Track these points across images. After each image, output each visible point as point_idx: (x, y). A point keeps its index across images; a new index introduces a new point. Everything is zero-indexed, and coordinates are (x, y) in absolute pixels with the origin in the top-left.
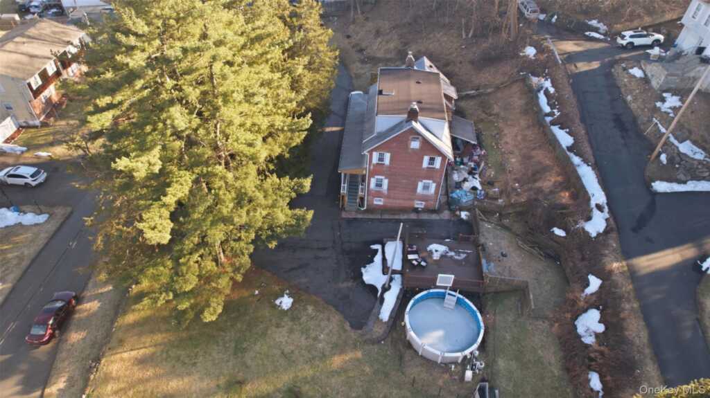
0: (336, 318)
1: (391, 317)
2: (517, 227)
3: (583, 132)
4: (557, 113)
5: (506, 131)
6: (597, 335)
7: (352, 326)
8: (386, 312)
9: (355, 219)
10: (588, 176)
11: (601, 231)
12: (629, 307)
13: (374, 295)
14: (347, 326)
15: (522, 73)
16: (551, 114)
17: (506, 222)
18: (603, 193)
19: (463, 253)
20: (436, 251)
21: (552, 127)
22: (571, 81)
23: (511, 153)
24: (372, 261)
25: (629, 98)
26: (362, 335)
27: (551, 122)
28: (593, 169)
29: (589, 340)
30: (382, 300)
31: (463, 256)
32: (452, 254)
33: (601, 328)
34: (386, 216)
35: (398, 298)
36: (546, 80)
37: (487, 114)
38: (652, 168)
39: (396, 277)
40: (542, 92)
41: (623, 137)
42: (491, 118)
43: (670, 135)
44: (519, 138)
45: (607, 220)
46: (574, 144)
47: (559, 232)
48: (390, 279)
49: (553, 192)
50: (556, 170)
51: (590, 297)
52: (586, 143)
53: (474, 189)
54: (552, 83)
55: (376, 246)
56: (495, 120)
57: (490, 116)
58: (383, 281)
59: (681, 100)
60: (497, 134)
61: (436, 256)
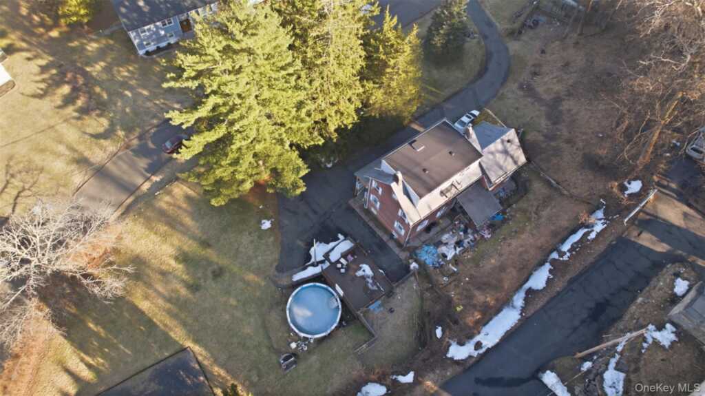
0: (276, 256)
1: (297, 281)
2: (428, 304)
3: (558, 289)
4: (565, 258)
5: (523, 236)
7: (277, 267)
8: (299, 276)
9: (354, 209)
11: (455, 358)
13: (306, 260)
14: (275, 264)
15: (601, 200)
16: (562, 254)
17: (427, 295)
18: (497, 340)
19: (378, 287)
20: (364, 271)
21: (548, 264)
22: (614, 243)
23: (500, 255)
24: (328, 243)
25: (640, 300)
26: (276, 276)
27: (554, 259)
28: (519, 320)
30: (305, 268)
31: (375, 288)
32: (370, 281)
34: (371, 224)
35: (313, 276)
36: (603, 224)
37: (537, 209)
38: (566, 362)
39: (327, 264)
40: (586, 230)
41: (583, 322)
42: (534, 215)
43: (617, 357)
44: (521, 249)
45: (470, 357)
46: (538, 290)
47: (439, 332)
48: (322, 262)
49: (474, 306)
50: (501, 295)
51: (395, 381)
52: (546, 299)
53: (444, 256)
54: (603, 231)
55: (341, 237)
56: (533, 220)
57: (536, 213)
58: (318, 260)
59: (673, 343)
60: (516, 232)
61: (359, 273)
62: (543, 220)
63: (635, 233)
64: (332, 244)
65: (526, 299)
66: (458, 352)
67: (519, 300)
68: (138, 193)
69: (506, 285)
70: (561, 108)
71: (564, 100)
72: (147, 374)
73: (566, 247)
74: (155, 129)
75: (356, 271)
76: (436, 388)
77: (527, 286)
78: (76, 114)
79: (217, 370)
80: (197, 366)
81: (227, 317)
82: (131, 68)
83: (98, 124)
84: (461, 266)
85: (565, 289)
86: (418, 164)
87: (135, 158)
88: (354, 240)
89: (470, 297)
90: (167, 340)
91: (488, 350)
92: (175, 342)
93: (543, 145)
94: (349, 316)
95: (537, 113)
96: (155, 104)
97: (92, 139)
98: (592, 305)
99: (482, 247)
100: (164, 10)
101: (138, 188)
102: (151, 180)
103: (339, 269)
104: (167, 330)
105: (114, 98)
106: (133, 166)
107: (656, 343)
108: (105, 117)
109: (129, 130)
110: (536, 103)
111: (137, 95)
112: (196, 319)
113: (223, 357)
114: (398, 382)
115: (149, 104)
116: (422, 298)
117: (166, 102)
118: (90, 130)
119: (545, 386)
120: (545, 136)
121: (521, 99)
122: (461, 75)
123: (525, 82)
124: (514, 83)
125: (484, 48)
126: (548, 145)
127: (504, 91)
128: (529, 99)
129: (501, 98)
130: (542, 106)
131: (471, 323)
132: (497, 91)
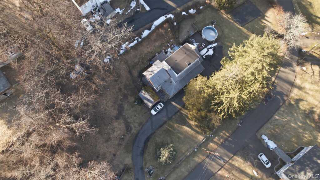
2: (177, 34)
3: (142, 28)
4: (137, 38)
5: (146, 52)
6: (193, 9)
8: (215, 44)
10: (157, 23)
12: (186, 5)
13: (214, 49)
14: (223, 48)
15: (118, 58)
16: (137, 40)
17: (177, 37)
18: (161, 18)
21: (142, 37)
23: (154, 46)
24: (208, 55)
26: (222, 45)
27: (140, 39)
28: (154, 22)
29: (195, 11)
30: (214, 47)
31: (193, 40)
32: (194, 42)
33: (192, 9)
35: (211, 44)
36: (122, 47)
37: (138, 63)
38: (143, 12)
39: (208, 47)
40: (128, 46)
41: (137, 19)
42: (140, 60)
43: (131, 9)
44: (148, 46)
45: (168, 15)
46: (147, 29)
47: (175, 24)
49: (165, 29)
50: (157, 31)
52: (146, 26)
53: (171, 49)
54: (123, 44)
55: (204, 57)
56: (141, 58)
58: (210, 49)
59: (117, 8)
60: (148, 54)
61: (198, 44)
62: (138, 57)
64: (207, 54)
65: (151, 27)
66: (171, 16)
67: (153, 27)
68: (275, 77)
70: (117, 112)
71: (115, 117)
72: (249, 20)
73: (136, 42)
74: (280, 105)
76: (177, 9)
77: (150, 31)
78: (315, 110)
79: (232, 21)
80: (237, 23)
81: (233, 34)
82: (306, 139)
83: (303, 106)
84: (167, 45)
85: (140, 28)
86: (188, 55)
87: (282, 91)
89: (166, 32)
90: (247, 28)
91: (163, 16)
92: (245, 28)
94: (199, 33)
95: (127, 112)
96: (286, 119)
97: (302, 98)
99: (159, 51)
100: (306, 161)
101: (276, 79)
103: (204, 44)
104: (248, 32)
105: (304, 121)
106: (282, 88)
107: (121, 10)
108: (303, 110)
109: (290, 104)
111: (296, 123)
112: (241, 34)
113: (231, 24)
114: (186, 13)
115: (289, 118)
116: (179, 36)
117: (282, 120)
118: (305, 103)
119: (149, 7)
120: (127, 98)
121: (132, 121)
122: (157, 139)
123: (128, 133)
124: (133, 133)
125: (144, 159)
126: (128, 92)
127: (138, 128)
128: (129, 121)
129: (140, 124)
130: (125, 116)
131: (167, 24)
132: (141, 129)
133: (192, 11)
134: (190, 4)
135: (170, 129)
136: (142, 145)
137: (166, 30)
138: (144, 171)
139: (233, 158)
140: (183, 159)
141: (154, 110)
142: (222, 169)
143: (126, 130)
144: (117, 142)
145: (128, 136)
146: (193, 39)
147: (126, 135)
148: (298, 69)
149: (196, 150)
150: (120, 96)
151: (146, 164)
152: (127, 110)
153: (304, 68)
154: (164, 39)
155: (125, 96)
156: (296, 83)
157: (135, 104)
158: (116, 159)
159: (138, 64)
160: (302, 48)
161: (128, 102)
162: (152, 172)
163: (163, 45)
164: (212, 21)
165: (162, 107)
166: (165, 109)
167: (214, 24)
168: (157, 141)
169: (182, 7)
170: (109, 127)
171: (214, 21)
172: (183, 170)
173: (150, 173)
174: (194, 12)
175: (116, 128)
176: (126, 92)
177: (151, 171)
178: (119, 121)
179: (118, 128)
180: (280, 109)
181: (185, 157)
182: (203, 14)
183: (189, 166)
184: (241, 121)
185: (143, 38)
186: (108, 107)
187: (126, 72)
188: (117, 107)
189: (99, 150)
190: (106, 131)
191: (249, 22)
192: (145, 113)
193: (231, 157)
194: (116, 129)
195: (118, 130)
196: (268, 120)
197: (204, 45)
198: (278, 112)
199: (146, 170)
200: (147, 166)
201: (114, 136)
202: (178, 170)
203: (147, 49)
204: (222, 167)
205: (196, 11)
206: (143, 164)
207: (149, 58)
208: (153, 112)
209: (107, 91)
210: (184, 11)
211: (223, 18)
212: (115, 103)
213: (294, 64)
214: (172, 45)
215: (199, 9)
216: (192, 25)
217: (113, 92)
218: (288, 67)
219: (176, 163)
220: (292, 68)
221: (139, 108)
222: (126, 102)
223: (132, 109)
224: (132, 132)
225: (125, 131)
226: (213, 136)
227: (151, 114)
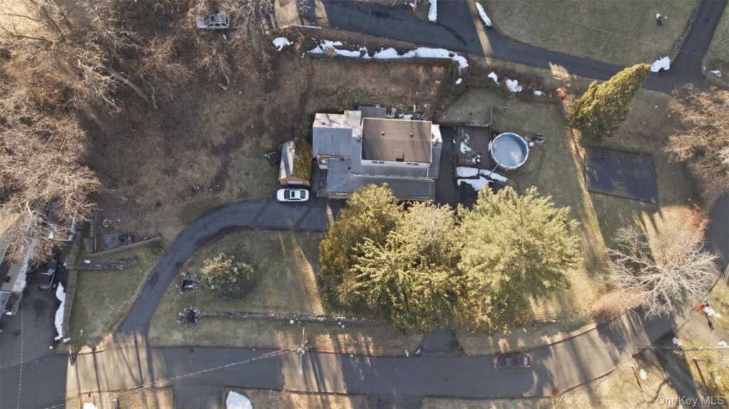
1: (505, 176)
2: (447, 101)
3: (388, 40)
4: (365, 49)
5: (362, 86)
6: (519, 84)
8: (502, 179)
10: (424, 52)
11: (467, 61)
12: (509, 65)
15: (303, 57)
16: (363, 53)
17: (443, 107)
18: (440, 49)
20: (465, 149)
21: (375, 56)
22: (337, 28)
23: (385, 89)
24: (470, 185)
27: (370, 55)
28: (420, 47)
29: (520, 89)
30: (495, 180)
31: (466, 135)
32: (466, 141)
33: (516, 82)
36: (324, 43)
37: (333, 94)
38: (419, 15)
39: (481, 171)
40: (336, 50)
41: (393, 19)
42: (339, 92)
44: (373, 80)
45: (459, 55)
46: (396, 50)
47: (459, 81)
48: (483, 175)
49: (431, 75)
50: (413, 67)
51: (499, 80)
52: (398, 42)
54: (330, 39)
55: (459, 182)
56: (344, 90)
57: (336, 92)
58: (484, 179)
60: (362, 92)
61: (469, 149)
62: (340, 84)
63: (322, 20)
64: (468, 181)
65: (407, 51)
66: (463, 62)
67: (411, 54)
68: (567, 336)
69: (403, 70)
70: (224, 142)
71: (213, 146)
72: (615, 193)
73: (356, 54)
74: (524, 395)
75: (469, 152)
76: (487, 58)
77: (399, 56)
79: (578, 166)
80: (587, 177)
84: (410, 105)
85: (385, 37)
86: (413, 143)
87: (553, 372)
88: (454, 172)
89: (427, 83)
90: (597, 204)
91: (449, 50)
92: (594, 200)
93: (272, 129)
94: (492, 133)
95: (240, 156)
98: (381, 20)
101: (564, 341)
102: (552, 340)
103: (480, 159)
104: (593, 211)
106: (559, 367)
110: (231, 165)
113: (571, 169)
116: (447, 107)
119: (438, 17)
120: (261, 134)
121: (235, 179)
122: (247, 242)
123: (211, 190)
124: (218, 198)
125: (197, 253)
126: (270, 125)
127: (234, 199)
128: (230, 173)
129: (244, 194)
130: (230, 158)
131: (443, 68)
132: (239, 203)
133: (513, 85)
134: (521, 68)
135: (283, 247)
136: (214, 228)
137: (432, 78)
138: (178, 273)
139: (340, 397)
140: (256, 316)
141: (286, 191)
142: (305, 396)
143: (211, 184)
144: (180, 188)
145: (207, 194)
146: (469, 134)
147: (203, 191)
148: (628, 363)
149: (292, 322)
150: (250, 121)
151: (192, 264)
152: (244, 153)
153: (643, 374)
154: (414, 93)
155: (260, 129)
156: (597, 386)
157: (266, 155)
158: (155, 214)
159: (328, 96)
160: (679, 334)
161: (258, 143)
162: (190, 286)
163: (404, 100)
164: (538, 134)
165: (302, 200)
166: (305, 208)
167: (538, 142)
168: (243, 246)
169: (499, 63)
170: (187, 153)
171: (542, 136)
172: (241, 332)
173: (186, 287)
174: (515, 90)
175: (200, 165)
176: (267, 122)
177: (190, 282)
178: (214, 158)
179: (202, 168)
180: (516, 401)
181: (262, 314)
182: (530, 107)
183: (256, 335)
184: (419, 351)
185: (376, 59)
186: (216, 121)
187: (297, 91)
188: (230, 133)
189: (142, 175)
190: (179, 154)
191: (610, 195)
192: (267, 184)
193: (340, 392)
194: (196, 166)
195: (199, 171)
196: (472, 399)
197: (478, 160)
198: (507, 402)
199: (183, 274)
200: (191, 269)
201: (185, 175)
202: (232, 324)
203: (366, 82)
204: (308, 393)
205: (521, 92)
206: (188, 258)
207: (357, 101)
208: (281, 195)
209: (237, 93)
210: (496, 73)
211: (564, 145)
212: (233, 124)
213: (630, 349)
214: (419, 112)
215: (531, 92)
216: (489, 109)
217: (245, 105)
218: (611, 342)
219: (240, 310)
220: (617, 351)
221: (266, 166)
222: (254, 139)
223: (251, 159)
224: (219, 195)
225: (209, 183)
226: (343, 326)
227: (275, 196)
